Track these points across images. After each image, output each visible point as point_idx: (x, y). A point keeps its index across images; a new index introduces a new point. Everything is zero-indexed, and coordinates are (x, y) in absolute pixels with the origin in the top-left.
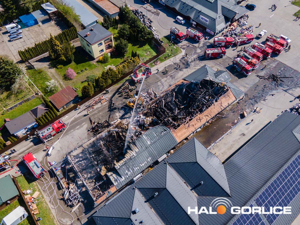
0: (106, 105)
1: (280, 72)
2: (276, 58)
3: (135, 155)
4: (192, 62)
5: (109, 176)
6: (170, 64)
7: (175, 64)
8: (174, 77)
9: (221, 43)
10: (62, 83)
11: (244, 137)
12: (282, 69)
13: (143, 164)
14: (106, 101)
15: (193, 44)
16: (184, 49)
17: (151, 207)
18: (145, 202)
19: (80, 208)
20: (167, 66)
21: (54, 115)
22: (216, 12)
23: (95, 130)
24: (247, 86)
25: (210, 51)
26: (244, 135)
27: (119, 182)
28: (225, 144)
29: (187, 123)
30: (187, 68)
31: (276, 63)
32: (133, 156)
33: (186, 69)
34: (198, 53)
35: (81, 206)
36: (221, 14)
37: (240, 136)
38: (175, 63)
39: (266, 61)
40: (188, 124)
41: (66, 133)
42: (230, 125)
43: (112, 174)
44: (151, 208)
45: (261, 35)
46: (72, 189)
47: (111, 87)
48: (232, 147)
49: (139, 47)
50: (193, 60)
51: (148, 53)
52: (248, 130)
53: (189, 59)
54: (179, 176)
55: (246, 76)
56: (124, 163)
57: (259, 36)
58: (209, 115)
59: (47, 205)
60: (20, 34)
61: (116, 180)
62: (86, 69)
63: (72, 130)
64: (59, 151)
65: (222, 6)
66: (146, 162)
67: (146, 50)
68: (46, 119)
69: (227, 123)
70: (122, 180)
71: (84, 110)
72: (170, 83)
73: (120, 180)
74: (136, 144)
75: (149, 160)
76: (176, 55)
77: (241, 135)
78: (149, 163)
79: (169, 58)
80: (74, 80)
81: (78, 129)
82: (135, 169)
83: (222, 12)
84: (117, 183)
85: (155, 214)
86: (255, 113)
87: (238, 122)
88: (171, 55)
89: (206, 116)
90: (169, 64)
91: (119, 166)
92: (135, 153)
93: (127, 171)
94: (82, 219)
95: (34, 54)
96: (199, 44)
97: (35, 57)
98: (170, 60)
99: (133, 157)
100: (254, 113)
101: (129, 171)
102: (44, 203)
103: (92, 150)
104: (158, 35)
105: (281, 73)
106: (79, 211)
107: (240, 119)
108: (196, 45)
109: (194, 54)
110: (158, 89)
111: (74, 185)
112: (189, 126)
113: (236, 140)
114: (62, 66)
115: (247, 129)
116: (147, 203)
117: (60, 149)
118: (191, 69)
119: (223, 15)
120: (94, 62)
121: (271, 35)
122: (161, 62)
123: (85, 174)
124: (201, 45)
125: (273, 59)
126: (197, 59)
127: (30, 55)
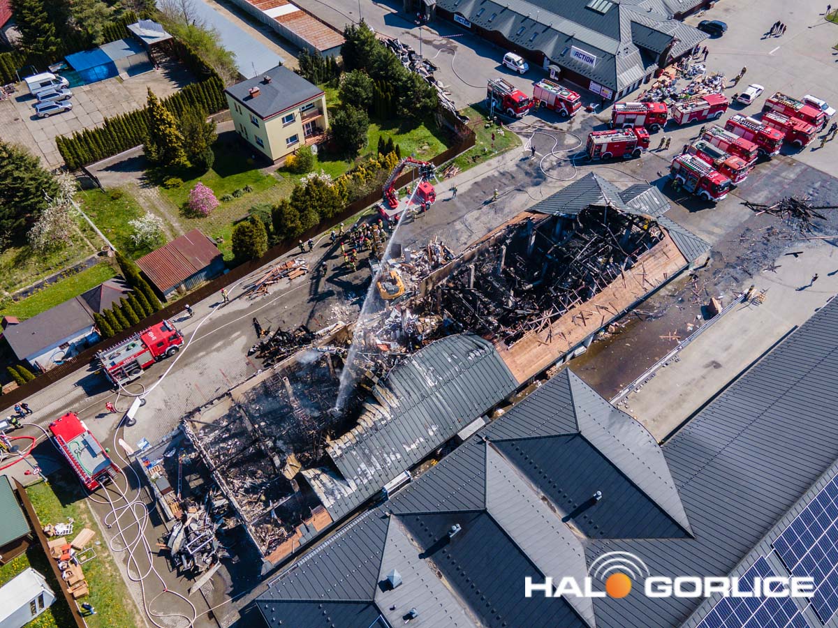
0: (303, 283)
1: (811, 193)
2: (795, 156)
3: (389, 418)
4: (552, 168)
5: (310, 479)
6: (490, 174)
7: (503, 174)
8: (502, 210)
9: (633, 117)
10: (176, 225)
11: (717, 372)
12: (817, 185)
13: (413, 446)
14: (302, 272)
15: (553, 122)
16: (527, 136)
17: (439, 573)
18: (421, 556)
19: (218, 579)
20: (479, 179)
21: (150, 308)
22: (617, 36)
23: (268, 352)
24: (717, 230)
25: (602, 137)
26: (716, 365)
27: (339, 497)
28: (661, 393)
29: (544, 328)
30: (537, 184)
31: (798, 170)
32: (382, 419)
33: (536, 188)
34: (569, 146)
35: (220, 575)
36: (631, 42)
37: (705, 371)
38: (502, 171)
39: (766, 164)
40: (547, 329)
41: (184, 363)
42: (672, 337)
43: (319, 475)
44: (440, 576)
45: (747, 97)
46: (194, 521)
47: (319, 236)
48: (684, 401)
49: (398, 133)
50: (555, 163)
51: (426, 147)
52: (730, 351)
53: (545, 161)
54: (525, 478)
55: (711, 205)
56: (354, 442)
57: (744, 101)
58: (609, 307)
59: (117, 569)
60: (65, 99)
61: (330, 493)
62: (246, 189)
63: (202, 354)
64: (160, 410)
65: (632, 21)
66: (422, 440)
67: (419, 141)
68: (124, 319)
69: (665, 332)
70: (350, 491)
71: (239, 297)
72: (489, 225)
73: (343, 491)
74: (393, 386)
75: (431, 433)
76: (506, 151)
77: (707, 366)
78: (430, 442)
79: (484, 160)
80: (212, 218)
81: (218, 350)
82: (388, 460)
83: (633, 37)
84: (332, 502)
85: (453, 592)
86: (747, 303)
87: (695, 329)
88: (491, 152)
89: (602, 308)
90: (485, 176)
91: (340, 448)
92: (388, 410)
93: (363, 466)
94: (222, 613)
95: (101, 150)
96: (571, 123)
97: (105, 157)
98: (489, 165)
99: (383, 422)
100: (743, 305)
101: (370, 464)
102: (107, 565)
103: (259, 409)
104: (453, 103)
105: (816, 195)
106: (215, 591)
107: (702, 321)
108: (563, 126)
109: (558, 148)
110: (455, 241)
111: (200, 509)
112: (550, 336)
113: (694, 380)
114: (179, 180)
115: (726, 350)
116: (428, 559)
117: (162, 406)
118: (549, 186)
119: (636, 45)
120: (271, 172)
121: (776, 97)
122: (463, 171)
123: (235, 477)
124: (576, 125)
125: (789, 160)
126: (565, 161)
127: (90, 149)
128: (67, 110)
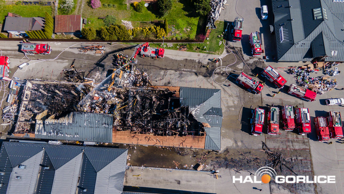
0: (98, 57)
1: (293, 159)
2: (311, 142)
3: (66, 125)
4: (218, 74)
5: (37, 124)
6: (195, 59)
7: (199, 62)
8: (182, 77)
9: (270, 77)
11: (177, 185)
12: (300, 158)
13: (68, 136)
14: (101, 53)
15: (244, 53)
16: (228, 52)
17: (40, 172)
18: (40, 165)
19: (8, 127)
20: (189, 58)
22: (307, 35)
23: (69, 74)
24: (240, 144)
25: (244, 77)
26: (179, 183)
28: (155, 175)
30: (205, 76)
31: (303, 147)
32: (64, 124)
33: (203, 78)
34: (237, 69)
35: (9, 126)
37: (175, 181)
38: (200, 61)
39: (295, 135)
40: (134, 134)
42: (177, 164)
43: (41, 124)
44: (39, 173)
45: (329, 103)
46: (12, 109)
47: (117, 43)
48: (158, 183)
49: (186, 15)
50: (222, 72)
51: (189, 29)
52: (188, 183)
53: (219, 69)
56: (53, 123)
58: (161, 142)
61: (38, 131)
63: (53, 60)
64: (30, 70)
65: (322, 32)
66: (72, 136)
67: (189, 24)
69: (176, 161)
70: (44, 134)
71: (78, 48)
72: (171, 80)
73: (42, 133)
74: (74, 117)
75: (76, 136)
76: (212, 53)
78: (74, 138)
79: (200, 52)
81: (58, 62)
82: (59, 134)
83: (314, 40)
84: (38, 133)
85: (38, 179)
87: (186, 169)
88: (205, 50)
89: (158, 141)
90: (192, 59)
91: (49, 122)
92: (68, 123)
93: (51, 131)
94: (3, 135)
96: (250, 58)
98: (199, 55)
100: (211, 174)
101: (54, 132)
103: (53, 89)
104: (220, 15)
105: (294, 161)
106: (6, 129)
107: (191, 168)
108: (246, 57)
109: (230, 67)
110: (155, 77)
111: (16, 107)
112: (133, 137)
113: (168, 180)
115: (187, 181)
116: (41, 167)
117: (31, 69)
118: (208, 81)
119: (311, 45)
120: (128, 3)
121: (336, 113)
122: (188, 51)
123: (32, 104)
124: (251, 61)
125: (306, 141)
126: (227, 74)
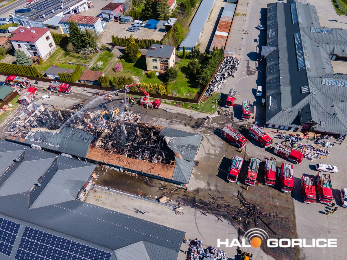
3: (53, 134)
4: (205, 127)
6: (187, 114)
7: (190, 117)
8: (171, 125)
9: (255, 134)
10: (109, 69)
11: (134, 213)
13: (51, 145)
15: (235, 117)
16: (219, 114)
18: (14, 160)
20: (182, 113)
22: (294, 105)
26: (137, 212)
27: (29, 139)
28: (116, 200)
31: (286, 205)
36: (298, 111)
37: (133, 209)
38: (192, 116)
41: (64, 97)
44: (9, 167)
48: (115, 208)
50: (209, 127)
51: (188, 95)
53: (208, 124)
59: (6, 119)
60: (138, 29)
61: (29, 137)
62: (132, 72)
63: (69, 98)
65: (308, 104)
66: (54, 146)
67: (190, 92)
70: (31, 140)
71: (92, 93)
75: (57, 146)
76: (204, 112)
78: (55, 148)
81: (72, 99)
82: (44, 142)
83: (301, 110)
84: (27, 139)
85: (5, 171)
87: (149, 198)
88: (198, 109)
89: (129, 163)
92: (55, 133)
96: (240, 121)
98: (192, 112)
100: (173, 210)
101: (40, 139)
102: (6, 117)
105: (272, 217)
107: (155, 199)
108: (236, 120)
109: (219, 124)
110: (147, 121)
112: (107, 155)
114: (124, 61)
116: (14, 162)
118: (194, 131)
119: (299, 113)
120: (144, 72)
122: (182, 107)
124: (240, 124)
125: (290, 200)
126: (214, 129)
128: (134, 32)
